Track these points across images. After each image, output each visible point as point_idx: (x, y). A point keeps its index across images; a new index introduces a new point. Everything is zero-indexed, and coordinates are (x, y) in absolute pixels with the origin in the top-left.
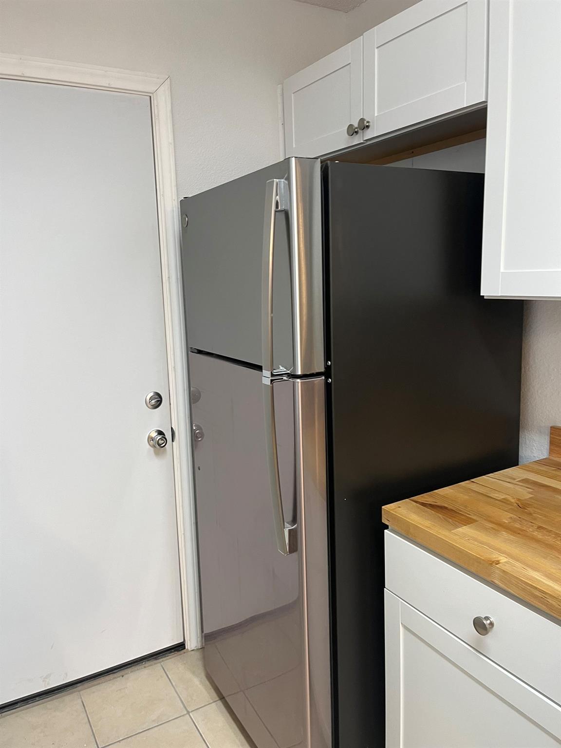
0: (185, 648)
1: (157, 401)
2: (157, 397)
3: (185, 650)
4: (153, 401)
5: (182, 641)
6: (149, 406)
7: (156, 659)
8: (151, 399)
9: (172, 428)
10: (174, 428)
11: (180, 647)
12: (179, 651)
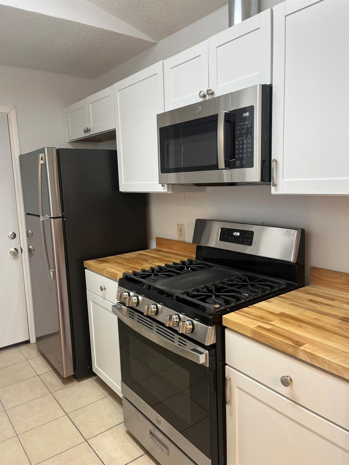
0: (30, 343)
1: (14, 236)
2: (14, 234)
3: (30, 344)
4: (12, 236)
5: (28, 339)
6: (11, 238)
7: (16, 347)
8: (11, 235)
9: (21, 248)
10: (22, 247)
11: (27, 342)
12: (27, 344)
